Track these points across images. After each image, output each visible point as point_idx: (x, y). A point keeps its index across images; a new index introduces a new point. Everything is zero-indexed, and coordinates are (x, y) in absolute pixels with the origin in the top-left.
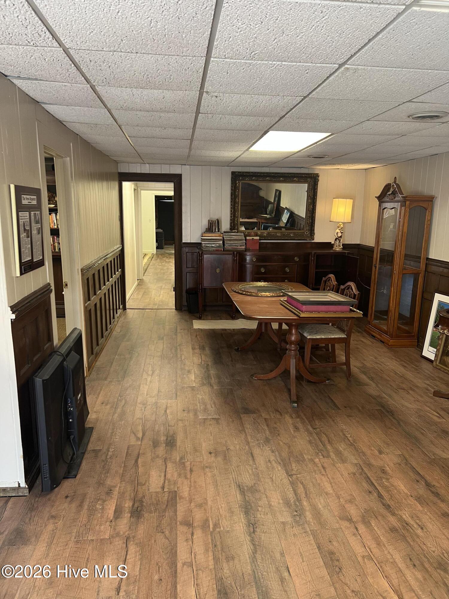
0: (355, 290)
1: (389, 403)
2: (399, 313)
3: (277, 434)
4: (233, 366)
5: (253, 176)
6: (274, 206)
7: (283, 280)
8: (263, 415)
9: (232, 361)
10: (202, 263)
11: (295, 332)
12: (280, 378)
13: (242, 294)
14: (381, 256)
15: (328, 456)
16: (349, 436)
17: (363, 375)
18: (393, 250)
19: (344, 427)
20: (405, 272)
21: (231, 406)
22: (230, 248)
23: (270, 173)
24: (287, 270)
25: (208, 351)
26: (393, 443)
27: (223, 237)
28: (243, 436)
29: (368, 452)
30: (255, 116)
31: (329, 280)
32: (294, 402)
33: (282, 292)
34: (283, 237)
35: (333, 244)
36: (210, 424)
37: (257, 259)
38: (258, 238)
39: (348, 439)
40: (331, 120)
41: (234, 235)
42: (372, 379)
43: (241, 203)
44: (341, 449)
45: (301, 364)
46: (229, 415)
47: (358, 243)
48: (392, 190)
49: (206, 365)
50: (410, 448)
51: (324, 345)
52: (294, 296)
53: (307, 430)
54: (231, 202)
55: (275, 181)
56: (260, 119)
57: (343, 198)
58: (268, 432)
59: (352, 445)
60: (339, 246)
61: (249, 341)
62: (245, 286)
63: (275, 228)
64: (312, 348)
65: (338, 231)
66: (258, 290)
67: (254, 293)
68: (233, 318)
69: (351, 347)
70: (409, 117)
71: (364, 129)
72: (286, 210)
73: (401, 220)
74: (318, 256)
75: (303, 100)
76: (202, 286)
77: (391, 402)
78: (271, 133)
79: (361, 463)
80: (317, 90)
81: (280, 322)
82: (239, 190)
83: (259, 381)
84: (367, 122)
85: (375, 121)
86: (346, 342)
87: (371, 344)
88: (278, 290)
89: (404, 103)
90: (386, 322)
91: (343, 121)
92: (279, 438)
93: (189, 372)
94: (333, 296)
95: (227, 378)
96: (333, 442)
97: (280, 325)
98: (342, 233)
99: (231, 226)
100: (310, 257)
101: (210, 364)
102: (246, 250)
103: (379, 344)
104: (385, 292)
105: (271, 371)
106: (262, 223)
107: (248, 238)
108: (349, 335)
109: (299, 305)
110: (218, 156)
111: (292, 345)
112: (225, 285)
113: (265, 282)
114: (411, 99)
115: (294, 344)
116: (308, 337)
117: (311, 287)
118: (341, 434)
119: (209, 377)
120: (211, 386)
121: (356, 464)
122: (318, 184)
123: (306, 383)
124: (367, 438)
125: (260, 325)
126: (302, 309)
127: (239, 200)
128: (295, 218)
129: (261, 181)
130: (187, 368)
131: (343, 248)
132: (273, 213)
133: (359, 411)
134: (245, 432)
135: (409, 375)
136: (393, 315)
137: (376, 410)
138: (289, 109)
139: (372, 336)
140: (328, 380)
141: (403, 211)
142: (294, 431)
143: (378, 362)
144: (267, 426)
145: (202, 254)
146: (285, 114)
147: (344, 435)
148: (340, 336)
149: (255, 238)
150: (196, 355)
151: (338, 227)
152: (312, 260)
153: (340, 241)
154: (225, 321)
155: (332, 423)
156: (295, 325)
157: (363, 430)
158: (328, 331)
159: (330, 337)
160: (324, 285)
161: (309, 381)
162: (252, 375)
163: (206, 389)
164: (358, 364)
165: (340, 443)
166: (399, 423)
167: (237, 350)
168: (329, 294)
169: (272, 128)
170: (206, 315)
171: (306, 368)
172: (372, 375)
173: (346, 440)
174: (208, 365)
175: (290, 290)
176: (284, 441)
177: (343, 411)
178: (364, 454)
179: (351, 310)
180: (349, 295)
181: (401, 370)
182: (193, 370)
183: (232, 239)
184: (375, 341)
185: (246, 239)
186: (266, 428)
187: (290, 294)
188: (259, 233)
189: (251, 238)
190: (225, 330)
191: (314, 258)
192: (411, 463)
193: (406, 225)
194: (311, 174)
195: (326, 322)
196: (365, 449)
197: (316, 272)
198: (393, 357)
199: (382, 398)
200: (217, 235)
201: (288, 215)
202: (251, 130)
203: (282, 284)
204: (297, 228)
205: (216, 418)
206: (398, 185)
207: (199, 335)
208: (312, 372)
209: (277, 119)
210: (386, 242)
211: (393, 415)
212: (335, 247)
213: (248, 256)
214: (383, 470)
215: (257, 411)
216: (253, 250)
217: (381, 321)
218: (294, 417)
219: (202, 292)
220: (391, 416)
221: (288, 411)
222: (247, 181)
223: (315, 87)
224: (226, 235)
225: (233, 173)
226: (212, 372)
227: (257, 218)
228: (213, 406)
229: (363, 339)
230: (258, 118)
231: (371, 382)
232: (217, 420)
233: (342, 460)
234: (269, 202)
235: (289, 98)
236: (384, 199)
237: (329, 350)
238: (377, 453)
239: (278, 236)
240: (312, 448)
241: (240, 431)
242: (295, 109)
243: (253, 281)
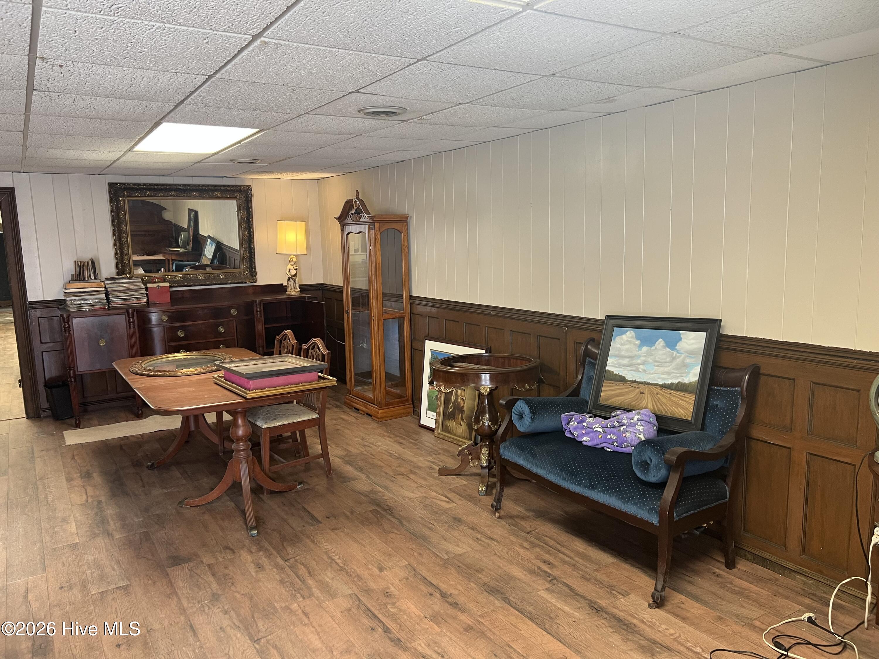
0: (323, 350)
1: (385, 498)
2: (386, 372)
3: (230, 584)
4: (146, 495)
5: (147, 189)
6: (189, 234)
7: (216, 346)
8: (204, 561)
9: (144, 486)
10: (70, 333)
11: (242, 421)
12: (227, 498)
13: (148, 376)
14: (353, 298)
15: (311, 595)
16: (337, 557)
17: (348, 467)
18: (368, 289)
19: (329, 547)
20: (385, 316)
21: (149, 560)
22: (120, 304)
23: (175, 185)
24: (222, 330)
25: (97, 478)
26: (395, 551)
27: (105, 288)
28: (174, 602)
29: (365, 574)
30: (135, 99)
31: (285, 339)
32: (252, 529)
33: (215, 365)
34: (209, 280)
35: (286, 286)
36: (113, 599)
37: (169, 317)
38: (167, 284)
39: (336, 563)
40: (255, 110)
41: (125, 283)
42: (360, 469)
43: (131, 232)
44: (328, 580)
45: (258, 468)
46: (147, 575)
47: (321, 282)
48: (355, 208)
49: (95, 503)
50: (418, 553)
51: (289, 434)
52: (233, 368)
53: (277, 566)
54: (114, 230)
55: (184, 196)
56: (144, 103)
57: (291, 220)
58: (215, 586)
59: (342, 569)
60: (295, 288)
61: (171, 449)
62: (154, 362)
63: (194, 267)
64: (271, 442)
65: (290, 267)
66: (178, 367)
67: (169, 371)
68: (139, 416)
69: (327, 431)
70: (359, 111)
71: (304, 124)
72: (209, 240)
73: (372, 248)
74: (266, 305)
75: (207, 80)
76: (74, 372)
77: (388, 495)
78: (165, 126)
79: (357, 592)
80: (227, 68)
81: (219, 411)
82: (125, 212)
83: (193, 509)
84: (307, 115)
85: (317, 114)
86: (319, 423)
87: (353, 420)
88: (209, 362)
89: (350, 93)
90: (372, 387)
91: (273, 113)
92: (233, 588)
93: (65, 520)
94: (293, 361)
95: (137, 516)
96: (316, 573)
97: (219, 416)
98: (296, 269)
99: (117, 268)
100: (255, 308)
101: (103, 499)
102: (149, 305)
103: (366, 419)
104: (365, 346)
105: (212, 489)
106: (172, 260)
107: (149, 286)
108: (322, 414)
109: (244, 381)
110: (79, 158)
111: (239, 443)
112: (116, 364)
113: (187, 351)
114: (357, 89)
115: (242, 441)
116: (263, 427)
117: (261, 352)
118: (325, 557)
119: (104, 521)
120: (108, 535)
121: (350, 596)
122: (251, 201)
123: (269, 496)
124: (361, 554)
125: (186, 420)
126: (248, 386)
127: (127, 227)
128: (224, 251)
129: (161, 196)
130: (60, 515)
131: (300, 291)
132: (188, 245)
133: (347, 517)
134: (177, 595)
135: (408, 454)
136: (378, 375)
137: (370, 511)
138: (188, 91)
139: (355, 408)
140: (300, 483)
141: (373, 236)
142: (257, 572)
143: (366, 444)
144: (213, 575)
145: (68, 317)
146: (182, 98)
147: (330, 558)
148: (310, 417)
149: (162, 285)
150: (76, 489)
151: (290, 262)
152: (257, 311)
153: (295, 282)
154: (125, 423)
155: (312, 546)
156: (241, 412)
157: (355, 544)
158: (292, 413)
159: (295, 421)
160: (279, 346)
161: (272, 492)
162: (181, 503)
163: (100, 541)
164: (341, 453)
165: (325, 571)
166: (400, 522)
167: (151, 467)
168: (287, 359)
169: (167, 119)
170: (90, 419)
171: (265, 474)
172: (360, 464)
173: (333, 565)
174: (100, 502)
175: (228, 360)
176: (242, 592)
177: (325, 524)
178: (360, 578)
179: (320, 377)
180: (315, 356)
181: (396, 448)
182: (72, 517)
183: (122, 288)
184: (359, 415)
185: (147, 289)
186: (211, 579)
187: (228, 366)
188: (168, 276)
189: (155, 285)
190: (127, 438)
191: (260, 309)
192: (421, 572)
193: (379, 254)
194: (240, 186)
195: (287, 400)
196: (360, 571)
197: (265, 328)
198: (385, 434)
199: (376, 493)
200: (94, 285)
201: (214, 246)
202: (132, 121)
203: (214, 352)
204: (230, 265)
205: (122, 586)
206: (361, 201)
207: (78, 455)
208: (276, 477)
209: (172, 106)
210: (357, 279)
211: (392, 513)
212: (289, 289)
213: (153, 314)
214: (387, 593)
215: (194, 557)
216: (162, 304)
217: (365, 387)
218: (254, 551)
219: (75, 381)
220: (390, 515)
221: (244, 545)
222: (137, 197)
223: (223, 64)
224: (110, 284)
225: (111, 185)
226: (110, 511)
227: (164, 254)
228: (116, 567)
229: (343, 416)
230: (140, 102)
231: (360, 474)
232: (125, 589)
233: (331, 595)
234: (181, 229)
235: (187, 76)
236: (346, 220)
237: (297, 441)
238: (376, 571)
239: (200, 280)
240: (286, 590)
241: (169, 596)
242: (197, 92)
243: (166, 353)
